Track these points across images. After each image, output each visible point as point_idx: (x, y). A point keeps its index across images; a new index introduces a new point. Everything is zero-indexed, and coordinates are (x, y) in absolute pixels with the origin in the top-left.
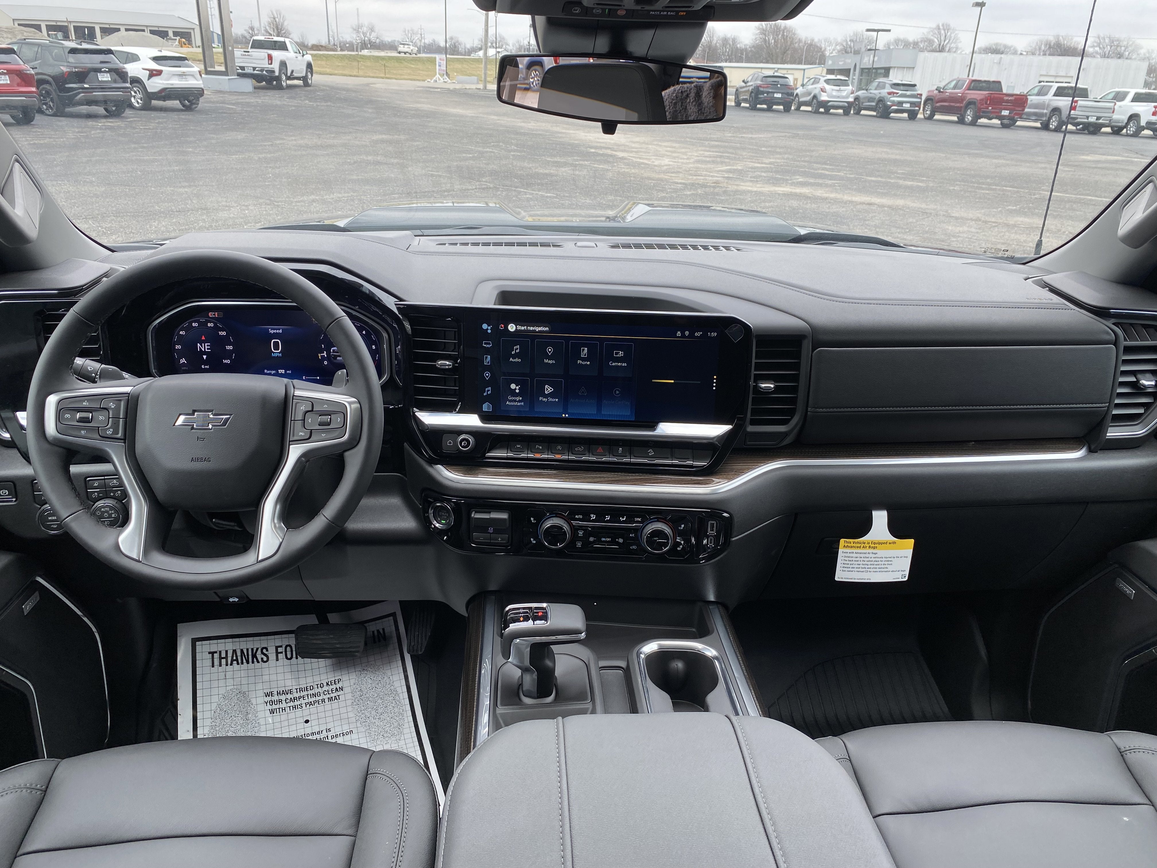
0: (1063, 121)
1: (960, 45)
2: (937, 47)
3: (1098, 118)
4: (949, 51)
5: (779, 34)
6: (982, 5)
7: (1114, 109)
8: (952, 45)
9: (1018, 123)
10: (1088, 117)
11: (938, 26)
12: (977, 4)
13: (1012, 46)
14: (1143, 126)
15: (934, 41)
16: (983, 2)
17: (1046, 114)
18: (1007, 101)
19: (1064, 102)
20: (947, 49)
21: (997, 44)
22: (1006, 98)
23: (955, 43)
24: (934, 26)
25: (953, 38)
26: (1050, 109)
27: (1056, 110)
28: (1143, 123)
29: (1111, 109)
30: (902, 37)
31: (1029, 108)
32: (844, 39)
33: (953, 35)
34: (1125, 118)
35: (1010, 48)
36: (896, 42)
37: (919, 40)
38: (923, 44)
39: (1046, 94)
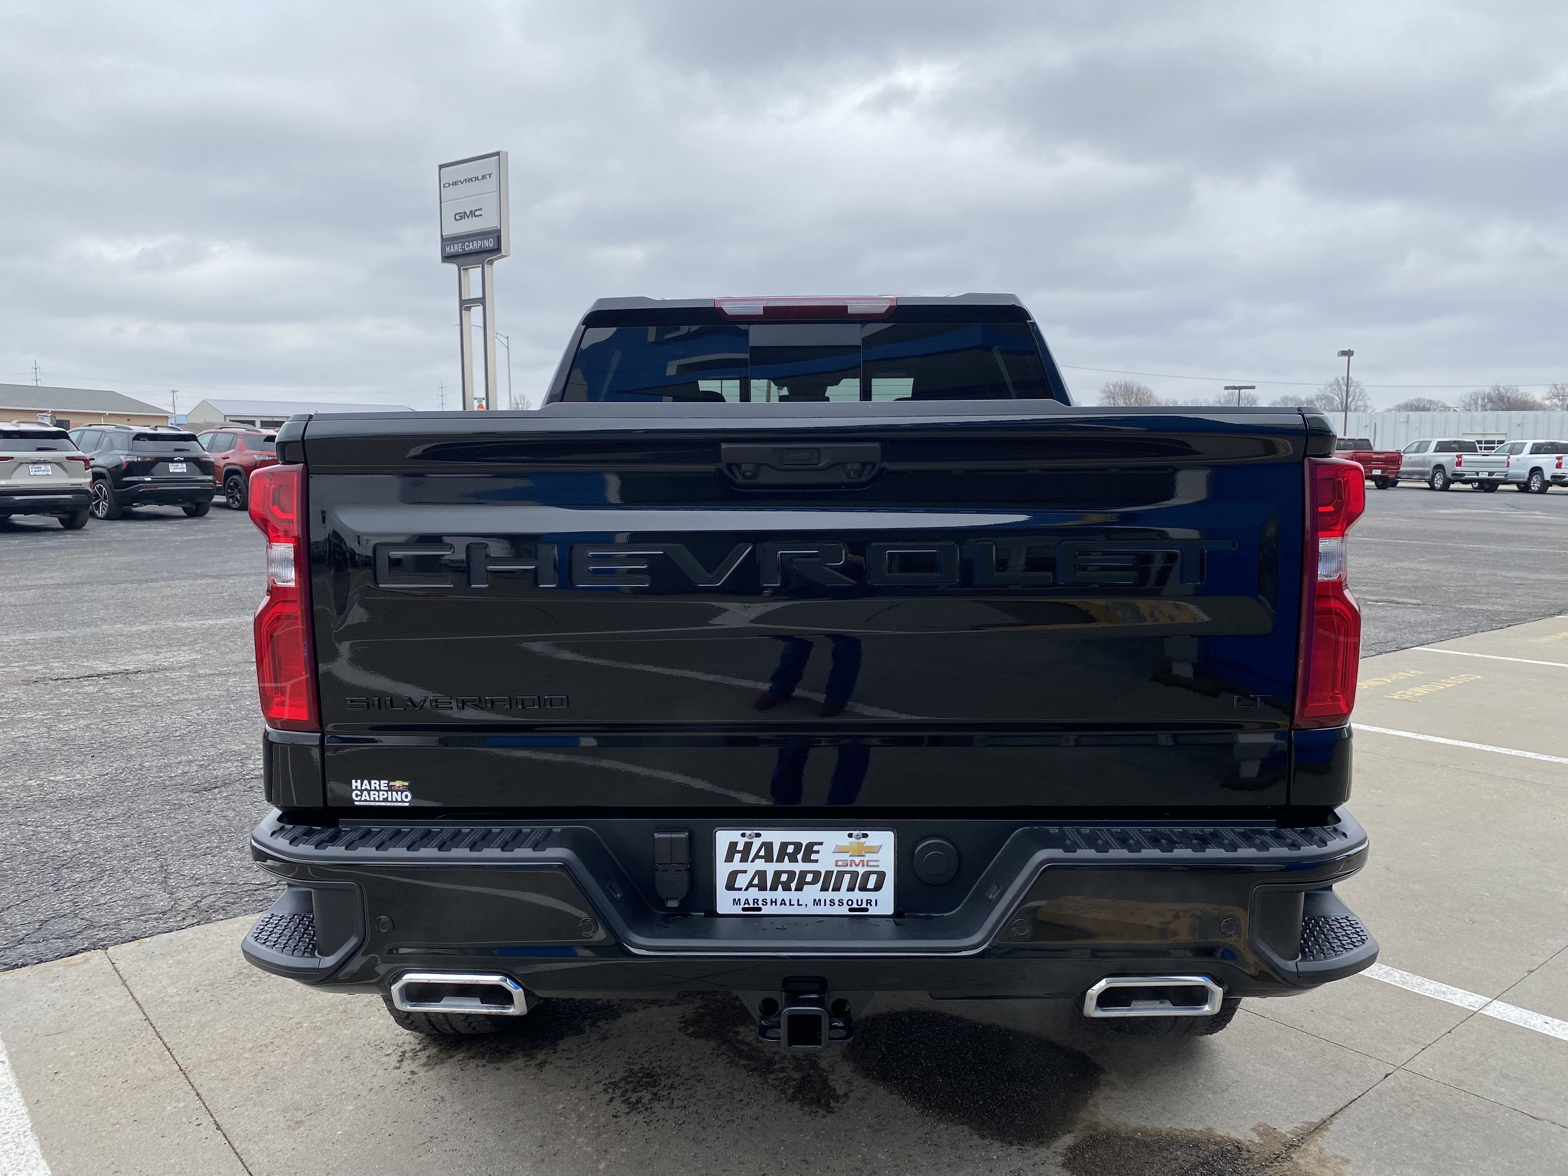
0: (1449, 479)
1: (1369, 403)
2: (1340, 406)
3: (1491, 474)
4: (1355, 410)
5: (1132, 398)
6: (1348, 353)
7: (1508, 463)
8: (1359, 402)
9: (1399, 484)
10: (1477, 474)
11: (1337, 380)
12: (1344, 353)
13: (1439, 402)
14: (1548, 481)
15: (1334, 399)
16: (1349, 350)
17: (1428, 472)
18: (1377, 460)
19: (1446, 458)
20: (1353, 408)
21: (1419, 400)
22: (1375, 456)
23: (1362, 400)
24: (1332, 380)
25: (1358, 394)
26: (1432, 466)
27: (1439, 467)
28: (1547, 477)
29: (1504, 462)
30: (1290, 395)
31: (1404, 466)
32: (1217, 400)
33: (1358, 391)
34: (1526, 472)
35: (1436, 403)
36: (1283, 401)
37: (1314, 398)
38: (1320, 402)
39: (1426, 451)
